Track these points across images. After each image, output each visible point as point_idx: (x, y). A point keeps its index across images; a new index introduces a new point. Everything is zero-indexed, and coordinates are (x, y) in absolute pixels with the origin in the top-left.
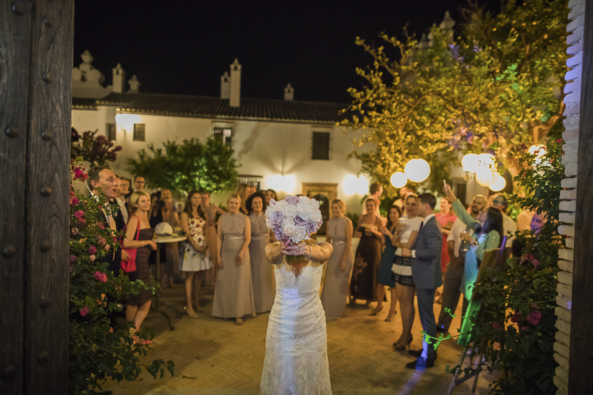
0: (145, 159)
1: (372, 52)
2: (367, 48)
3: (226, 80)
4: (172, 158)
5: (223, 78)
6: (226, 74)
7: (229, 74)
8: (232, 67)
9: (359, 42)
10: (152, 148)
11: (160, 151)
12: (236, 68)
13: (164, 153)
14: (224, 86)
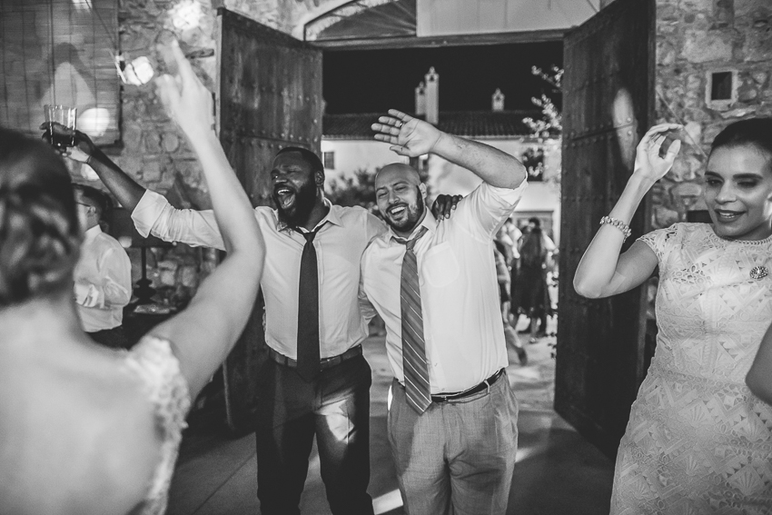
0: (337, 190)
1: (550, 80)
2: (545, 77)
3: (422, 92)
4: (364, 187)
5: (418, 90)
6: (421, 85)
7: (425, 85)
8: (428, 77)
9: (536, 71)
10: (342, 178)
11: (351, 181)
12: (432, 79)
13: (356, 183)
14: (419, 99)
